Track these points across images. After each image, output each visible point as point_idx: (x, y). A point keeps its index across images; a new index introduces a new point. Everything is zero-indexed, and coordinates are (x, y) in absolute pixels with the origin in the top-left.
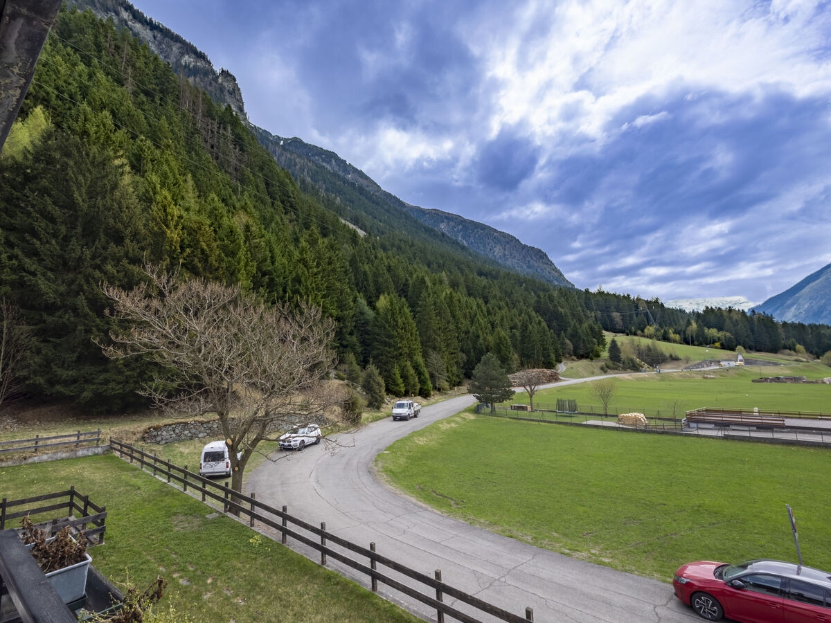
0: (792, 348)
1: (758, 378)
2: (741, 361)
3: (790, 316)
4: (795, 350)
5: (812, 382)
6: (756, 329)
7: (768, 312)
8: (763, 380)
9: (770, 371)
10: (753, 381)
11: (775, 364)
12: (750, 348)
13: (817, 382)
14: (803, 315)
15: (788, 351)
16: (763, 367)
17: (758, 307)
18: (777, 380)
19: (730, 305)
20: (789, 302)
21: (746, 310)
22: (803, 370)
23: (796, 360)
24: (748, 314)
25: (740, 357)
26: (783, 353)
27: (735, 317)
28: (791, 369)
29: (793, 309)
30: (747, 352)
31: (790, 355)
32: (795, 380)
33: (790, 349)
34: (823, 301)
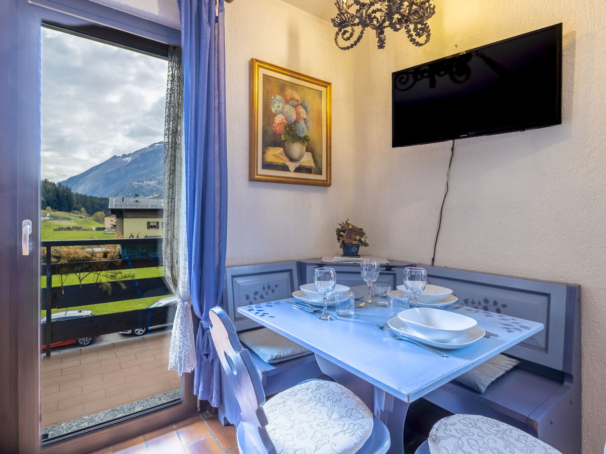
0: (79, 210)
1: (57, 227)
2: (48, 217)
3: (80, 190)
4: (80, 211)
5: (86, 230)
6: (60, 196)
7: (69, 186)
8: (60, 229)
9: (65, 224)
10: (54, 230)
11: (69, 219)
12: (55, 208)
13: (89, 230)
14: (87, 190)
15: (76, 211)
16: (61, 221)
17: (64, 182)
18: (69, 229)
19: (46, 178)
20: (81, 181)
21: (56, 183)
22: (83, 223)
23: (80, 217)
24: (57, 186)
25: (48, 214)
26: (73, 213)
27: (49, 187)
28: (77, 222)
29: (82, 186)
30: (53, 211)
31: (77, 214)
32: (78, 228)
33: (78, 210)
34: (98, 183)
